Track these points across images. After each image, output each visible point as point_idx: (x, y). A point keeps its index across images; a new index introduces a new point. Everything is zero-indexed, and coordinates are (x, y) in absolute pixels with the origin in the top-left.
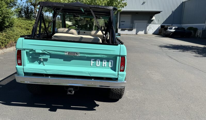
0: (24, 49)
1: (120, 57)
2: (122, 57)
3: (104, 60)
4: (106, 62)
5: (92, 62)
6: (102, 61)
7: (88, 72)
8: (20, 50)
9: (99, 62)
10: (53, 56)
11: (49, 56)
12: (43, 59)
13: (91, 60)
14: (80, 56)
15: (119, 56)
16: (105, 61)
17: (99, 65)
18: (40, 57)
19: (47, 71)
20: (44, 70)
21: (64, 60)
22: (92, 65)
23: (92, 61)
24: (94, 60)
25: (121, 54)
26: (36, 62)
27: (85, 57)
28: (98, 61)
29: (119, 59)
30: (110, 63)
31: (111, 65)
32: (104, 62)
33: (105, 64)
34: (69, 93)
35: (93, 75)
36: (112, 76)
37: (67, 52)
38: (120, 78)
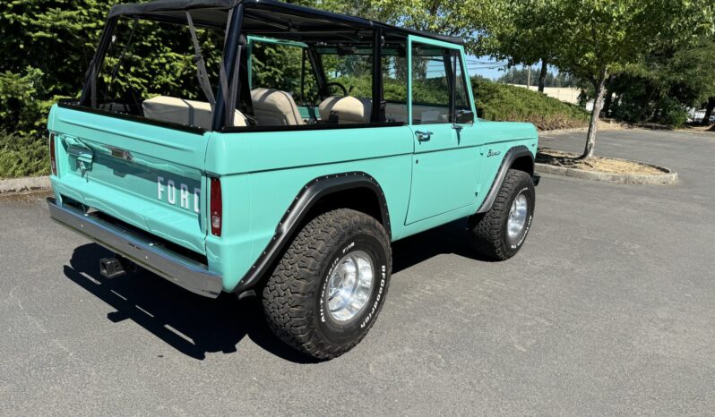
0: (58, 134)
1: (209, 180)
2: (212, 179)
3: (183, 185)
4: (187, 192)
5: (160, 188)
6: (178, 187)
7: (144, 217)
8: (54, 135)
9: (174, 188)
10: (98, 156)
11: (91, 157)
12: (84, 162)
13: (157, 182)
14: (137, 164)
15: (205, 174)
16: (184, 189)
17: (173, 202)
18: (79, 158)
20: (82, 193)
21: (114, 173)
22: (160, 198)
23: (159, 184)
24: (162, 179)
25: (208, 168)
26: (79, 172)
27: (145, 167)
28: (171, 186)
29: (206, 184)
30: (196, 196)
32: (182, 191)
33: (185, 199)
34: (105, 271)
35: (154, 231)
36: (193, 245)
37: (109, 147)
38: (212, 257)
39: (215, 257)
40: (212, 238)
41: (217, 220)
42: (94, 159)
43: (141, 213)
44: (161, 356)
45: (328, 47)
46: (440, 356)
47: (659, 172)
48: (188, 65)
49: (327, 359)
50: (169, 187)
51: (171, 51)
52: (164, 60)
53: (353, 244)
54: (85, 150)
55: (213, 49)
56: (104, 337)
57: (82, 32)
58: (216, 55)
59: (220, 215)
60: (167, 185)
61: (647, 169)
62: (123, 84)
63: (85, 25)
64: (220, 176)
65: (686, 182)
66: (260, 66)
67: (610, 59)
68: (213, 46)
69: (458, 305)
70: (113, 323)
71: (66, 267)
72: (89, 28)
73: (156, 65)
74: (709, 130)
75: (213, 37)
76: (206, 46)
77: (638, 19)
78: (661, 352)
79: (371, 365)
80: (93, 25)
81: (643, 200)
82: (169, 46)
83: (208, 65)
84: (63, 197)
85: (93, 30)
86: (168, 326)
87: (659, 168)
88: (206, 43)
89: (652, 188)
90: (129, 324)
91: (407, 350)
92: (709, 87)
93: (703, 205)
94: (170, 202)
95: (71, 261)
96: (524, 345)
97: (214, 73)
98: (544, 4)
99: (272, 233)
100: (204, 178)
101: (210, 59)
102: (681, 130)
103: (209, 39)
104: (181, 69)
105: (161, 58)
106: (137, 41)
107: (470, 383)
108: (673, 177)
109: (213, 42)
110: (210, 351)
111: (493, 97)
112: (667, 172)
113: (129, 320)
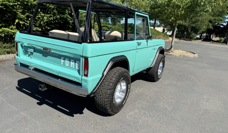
0: (19, 42)
1: (84, 59)
2: (85, 58)
3: (72, 60)
4: (73, 62)
5: (62, 61)
6: (70, 61)
7: (56, 71)
8: (17, 42)
9: (68, 61)
10: (36, 50)
11: (33, 50)
12: (30, 52)
13: (61, 59)
14: (53, 53)
15: (83, 57)
16: (72, 62)
17: (67, 66)
18: (28, 50)
19: (31, 64)
20: (29, 62)
21: (43, 56)
22: (62, 64)
23: (62, 60)
24: (63, 58)
25: (84, 55)
26: (27, 55)
27: (56, 54)
28: (67, 60)
29: (82, 60)
30: (77, 64)
31: (78, 67)
32: (71, 62)
33: (72, 65)
34: (40, 89)
35: (60, 75)
36: (77, 80)
37: (42, 47)
38: (84, 84)
39: (85, 83)
40: (84, 78)
41: (87, 72)
42: (34, 51)
43: (55, 69)
44: (59, 116)
45: (102, 14)
46: (147, 112)
47: (192, 54)
48: (48, 18)
49: (114, 115)
50: (66, 61)
51: (42, 13)
52: (40, 16)
53: (122, 78)
54: (30, 48)
55: (56, 13)
56: (38, 111)
57: (12, 6)
58: (57, 15)
59: (88, 70)
60: (65, 60)
61: (188, 53)
62: (26, 24)
63: (14, 4)
64: (88, 57)
65: (200, 57)
66: (70, 19)
67: (179, 20)
68: (57, 12)
69: (147, 96)
70: (39, 106)
71: (16, 87)
72: (15, 5)
73: (37, 18)
74: (202, 41)
75: (56, 9)
76: (54, 12)
77: (188, 8)
78: (208, 108)
79: (127, 116)
80: (16, 4)
81: (190, 62)
82: (42, 12)
83: (55, 18)
84: (21, 63)
85: (16, 5)
86: (58, 106)
87: (192, 53)
88: (54, 11)
89: (191, 59)
90: (45, 106)
91: (136, 111)
92: (202, 28)
93: (207, 64)
94: (66, 65)
95: (18, 85)
96: (170, 108)
97: (56, 21)
98: (160, 2)
99: (101, 75)
100: (82, 58)
101: (55, 16)
102: (194, 41)
103: (55, 10)
104: (46, 19)
105: (39, 15)
106: (31, 9)
107: (158, 120)
108: (196, 55)
109: (56, 11)
110: (75, 114)
111: (141, 30)
112: (195, 54)
113: (44, 104)
